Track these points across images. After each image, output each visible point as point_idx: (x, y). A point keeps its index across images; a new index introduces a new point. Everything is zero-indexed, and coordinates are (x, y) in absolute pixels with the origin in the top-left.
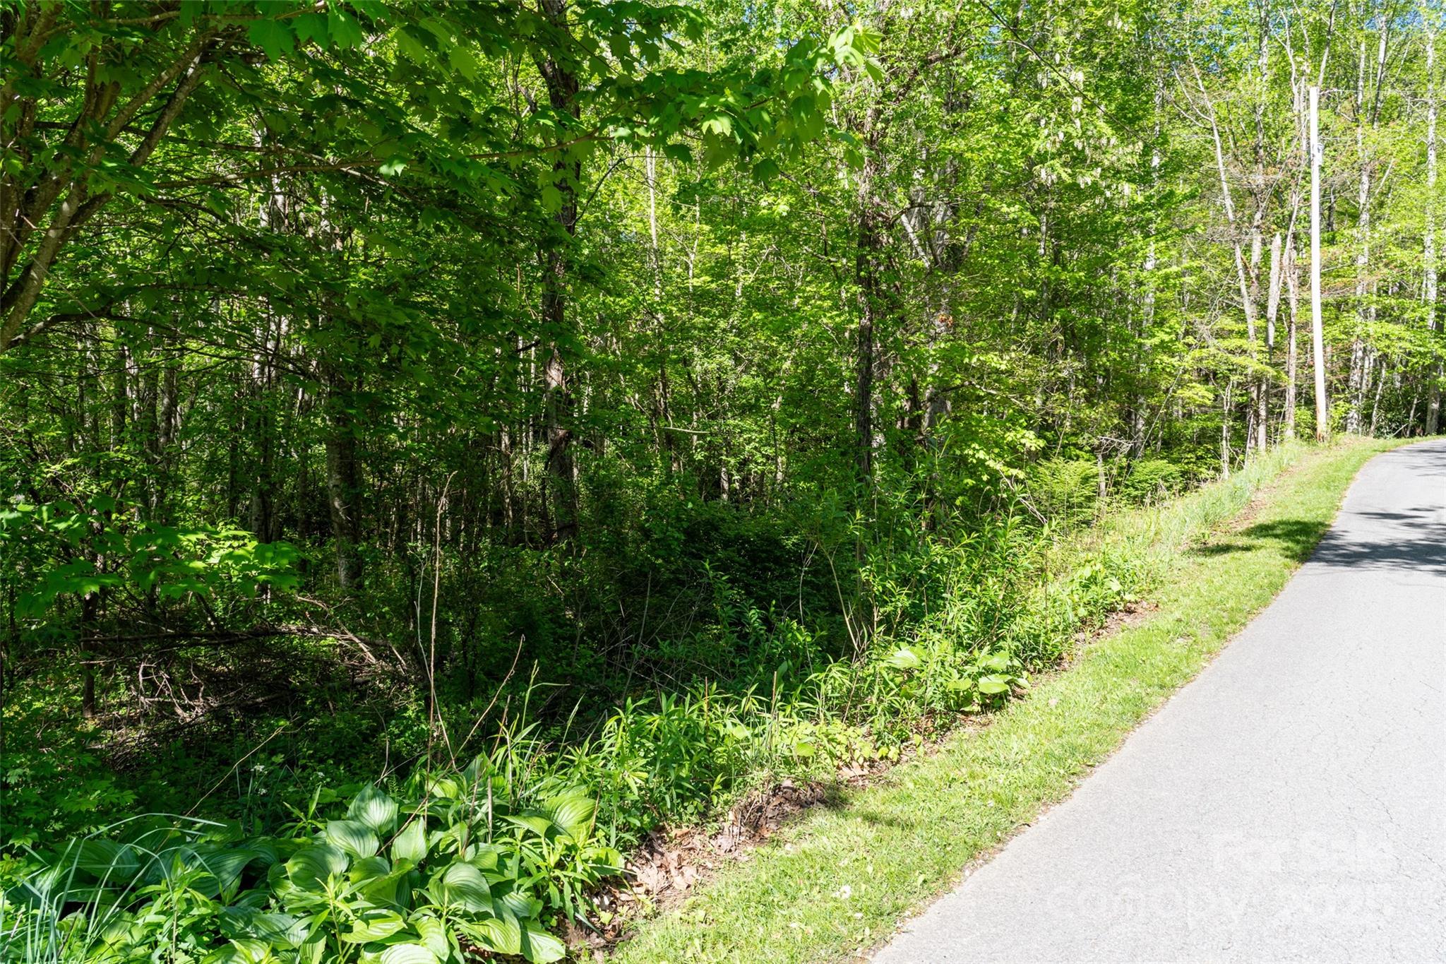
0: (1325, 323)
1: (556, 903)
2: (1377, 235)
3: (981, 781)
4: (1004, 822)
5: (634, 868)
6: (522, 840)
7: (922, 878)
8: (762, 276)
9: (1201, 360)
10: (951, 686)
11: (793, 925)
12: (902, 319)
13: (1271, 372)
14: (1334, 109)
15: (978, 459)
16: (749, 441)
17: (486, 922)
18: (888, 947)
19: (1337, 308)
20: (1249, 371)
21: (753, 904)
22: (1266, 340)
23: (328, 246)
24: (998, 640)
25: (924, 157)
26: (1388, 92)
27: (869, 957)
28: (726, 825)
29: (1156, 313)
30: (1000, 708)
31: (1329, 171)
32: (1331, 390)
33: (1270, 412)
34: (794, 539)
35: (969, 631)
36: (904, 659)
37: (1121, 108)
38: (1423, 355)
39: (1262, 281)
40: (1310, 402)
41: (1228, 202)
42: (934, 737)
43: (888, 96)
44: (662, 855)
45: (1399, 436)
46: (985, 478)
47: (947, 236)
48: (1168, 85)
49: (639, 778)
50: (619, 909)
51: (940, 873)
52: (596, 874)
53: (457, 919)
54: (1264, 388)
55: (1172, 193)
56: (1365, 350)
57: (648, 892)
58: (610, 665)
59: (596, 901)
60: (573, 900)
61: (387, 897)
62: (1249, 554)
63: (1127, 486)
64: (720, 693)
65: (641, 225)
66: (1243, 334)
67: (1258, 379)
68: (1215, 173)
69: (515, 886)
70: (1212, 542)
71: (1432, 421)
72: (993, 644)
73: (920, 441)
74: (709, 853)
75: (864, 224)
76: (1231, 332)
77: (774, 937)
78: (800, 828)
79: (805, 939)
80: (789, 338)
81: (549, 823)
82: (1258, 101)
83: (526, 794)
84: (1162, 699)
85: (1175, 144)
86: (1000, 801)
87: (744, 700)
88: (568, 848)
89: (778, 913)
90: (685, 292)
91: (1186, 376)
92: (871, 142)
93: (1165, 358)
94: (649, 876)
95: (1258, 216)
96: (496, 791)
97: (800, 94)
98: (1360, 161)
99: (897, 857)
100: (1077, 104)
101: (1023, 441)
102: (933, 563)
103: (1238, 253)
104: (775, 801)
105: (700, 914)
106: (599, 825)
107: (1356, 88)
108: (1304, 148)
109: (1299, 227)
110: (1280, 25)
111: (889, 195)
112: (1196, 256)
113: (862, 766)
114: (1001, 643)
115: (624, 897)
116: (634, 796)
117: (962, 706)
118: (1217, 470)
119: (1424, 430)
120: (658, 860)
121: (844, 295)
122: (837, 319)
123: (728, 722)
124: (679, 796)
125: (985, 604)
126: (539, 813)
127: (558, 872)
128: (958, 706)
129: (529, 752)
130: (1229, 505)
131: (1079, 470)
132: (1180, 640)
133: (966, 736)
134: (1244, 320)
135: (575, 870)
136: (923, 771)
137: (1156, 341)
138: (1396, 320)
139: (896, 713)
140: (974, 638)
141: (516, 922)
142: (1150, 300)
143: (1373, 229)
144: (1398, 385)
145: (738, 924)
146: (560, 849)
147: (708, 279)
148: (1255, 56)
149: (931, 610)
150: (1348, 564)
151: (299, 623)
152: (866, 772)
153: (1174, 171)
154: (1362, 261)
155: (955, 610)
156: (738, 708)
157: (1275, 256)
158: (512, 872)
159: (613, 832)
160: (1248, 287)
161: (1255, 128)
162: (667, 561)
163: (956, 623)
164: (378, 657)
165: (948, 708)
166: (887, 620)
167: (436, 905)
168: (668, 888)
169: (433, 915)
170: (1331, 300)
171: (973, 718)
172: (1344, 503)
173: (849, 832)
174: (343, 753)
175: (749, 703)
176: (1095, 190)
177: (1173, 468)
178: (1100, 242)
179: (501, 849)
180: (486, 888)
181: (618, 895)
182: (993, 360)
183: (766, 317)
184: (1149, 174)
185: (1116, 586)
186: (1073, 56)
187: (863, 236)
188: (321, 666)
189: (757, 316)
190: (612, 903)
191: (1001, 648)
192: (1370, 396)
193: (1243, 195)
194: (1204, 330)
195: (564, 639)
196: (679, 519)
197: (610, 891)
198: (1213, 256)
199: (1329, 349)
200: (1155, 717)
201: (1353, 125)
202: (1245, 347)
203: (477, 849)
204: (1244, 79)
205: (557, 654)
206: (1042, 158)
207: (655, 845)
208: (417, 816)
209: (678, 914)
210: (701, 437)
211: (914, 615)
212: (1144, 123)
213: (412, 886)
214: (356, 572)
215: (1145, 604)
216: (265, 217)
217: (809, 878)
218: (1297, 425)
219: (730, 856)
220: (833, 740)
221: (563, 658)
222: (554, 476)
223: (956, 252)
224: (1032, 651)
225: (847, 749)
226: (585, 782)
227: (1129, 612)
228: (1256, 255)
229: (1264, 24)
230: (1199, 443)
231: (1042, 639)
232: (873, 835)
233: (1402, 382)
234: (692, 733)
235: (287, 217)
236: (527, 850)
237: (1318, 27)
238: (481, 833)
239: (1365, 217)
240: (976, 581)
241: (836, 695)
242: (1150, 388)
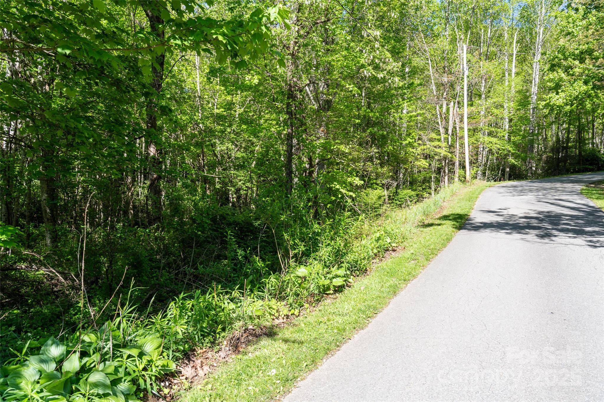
0: (469, 136)
1: (143, 386)
2: (487, 103)
3: (332, 322)
4: (340, 338)
5: (181, 368)
6: (127, 359)
7: (305, 364)
8: (246, 110)
9: (424, 150)
10: (321, 283)
11: (250, 388)
12: (306, 130)
13: (450, 155)
14: (472, 54)
15: (337, 189)
16: (240, 180)
17: (108, 398)
18: (290, 394)
19: (474, 131)
20: (442, 155)
21: (233, 380)
22: (448, 143)
23: (42, 88)
24: (341, 263)
25: (315, 63)
26: (492, 49)
27: (282, 399)
28: (223, 347)
29: (407, 131)
30: (341, 291)
31: (470, 77)
32: (471, 163)
33: (449, 171)
34: (259, 222)
35: (329, 260)
36: (302, 272)
37: (394, 47)
38: (504, 150)
39: (447, 119)
40: (464, 167)
41: (434, 88)
42: (314, 305)
43: (300, 36)
44: (194, 361)
45: (495, 181)
46: (340, 196)
47: (324, 96)
48: (412, 40)
49: (183, 328)
50: (173, 387)
51: (313, 361)
52: (162, 372)
53: (93, 397)
54: (447, 161)
55: (413, 83)
56: (483, 148)
57: (186, 378)
58: (176, 279)
59: (162, 384)
60: (151, 384)
61: (59, 389)
62: (440, 227)
63: (396, 200)
64: (222, 290)
65: (193, 85)
66: (439, 140)
67: (445, 158)
68: (429, 76)
69: (123, 380)
70: (426, 222)
71: (507, 176)
72: (339, 265)
73: (313, 181)
74: (215, 359)
75: (290, 90)
76: (435, 139)
77: (241, 394)
78: (255, 346)
79: (255, 394)
80: (258, 137)
81: (140, 351)
82: (445, 48)
83: (130, 338)
84: (404, 285)
85: (414, 64)
86: (339, 330)
87: (233, 292)
88: (149, 361)
89: (244, 383)
90: (212, 115)
91: (419, 157)
92: (293, 55)
93: (410, 149)
94: (187, 371)
95: (445, 94)
96: (114, 338)
97: (256, 32)
98: (482, 75)
99: (296, 356)
100: (377, 45)
101: (354, 181)
102: (314, 232)
103: (438, 108)
104: (245, 335)
105: (210, 386)
106: (164, 350)
107: (480, 46)
108: (462, 68)
109: (460, 99)
110: (453, 19)
111: (300, 78)
112: (422, 108)
113: (283, 318)
114: (342, 265)
115: (175, 381)
116: (180, 336)
117: (326, 291)
118: (430, 194)
119: (504, 179)
120: (192, 364)
121: (281, 119)
122: (278, 129)
123: (226, 302)
124: (202, 335)
125: (336, 249)
126: (135, 347)
127: (143, 373)
128: (324, 291)
129: (131, 319)
130: (433, 207)
131: (377, 194)
132: (413, 262)
133: (327, 304)
134: (440, 135)
135: (152, 371)
136: (309, 319)
137: (407, 142)
138: (495, 137)
139: (298, 295)
140: (332, 263)
141: (123, 397)
142: (405, 125)
143: (486, 101)
144: (495, 161)
145: (226, 390)
146: (145, 362)
147: (223, 110)
148: (444, 31)
149: (314, 252)
150: (475, 230)
151: (25, 264)
152: (285, 321)
153: (414, 74)
154: (482, 113)
155: (323, 251)
156: (231, 296)
157: (451, 110)
158: (121, 374)
159: (171, 352)
160: (441, 121)
161: (444, 59)
162: (202, 232)
163: (324, 257)
164: (66, 279)
165: (320, 292)
166: (295, 256)
167: (83, 392)
168: (196, 376)
169: (82, 396)
170: (471, 128)
171: (330, 296)
172: (475, 207)
173: (276, 346)
174: (46, 324)
175: (236, 294)
176: (384, 80)
177: (413, 193)
178: (386, 101)
179: (116, 364)
180: (108, 382)
181: (173, 381)
182: (342, 148)
183: (248, 128)
184: (404, 75)
185: (389, 240)
186: (375, 26)
187: (289, 94)
188: (37, 284)
189: (244, 127)
190: (170, 384)
191: (342, 267)
192: (485, 165)
193: (440, 85)
194: (425, 138)
195: (155, 268)
196: (208, 214)
197: (169, 379)
198: (428, 109)
199: (471, 147)
200: (402, 293)
201: (479, 60)
202: (440, 145)
203: (105, 365)
204: (440, 40)
205: (152, 275)
206: (363, 66)
207: (191, 357)
208: (75, 352)
209: (199, 387)
210: (219, 178)
211: (307, 254)
212: (403, 54)
213: (72, 383)
214: (55, 239)
215: (400, 247)
216: (9, 72)
217: (258, 367)
218: (459, 176)
219: (224, 360)
220: (271, 308)
221: (155, 276)
222: (152, 195)
223: (328, 103)
224: (355, 267)
225: (277, 311)
226: (158, 331)
227: (394, 250)
228: (444, 110)
229: (447, 19)
230: (424, 183)
231: (359, 262)
232: (286, 347)
233: (496, 160)
234: (209, 307)
235: (20, 73)
236: (129, 364)
237: (467, 22)
238: (107, 357)
239: (483, 96)
240: (332, 239)
241: (273, 288)
242: (405, 161)
